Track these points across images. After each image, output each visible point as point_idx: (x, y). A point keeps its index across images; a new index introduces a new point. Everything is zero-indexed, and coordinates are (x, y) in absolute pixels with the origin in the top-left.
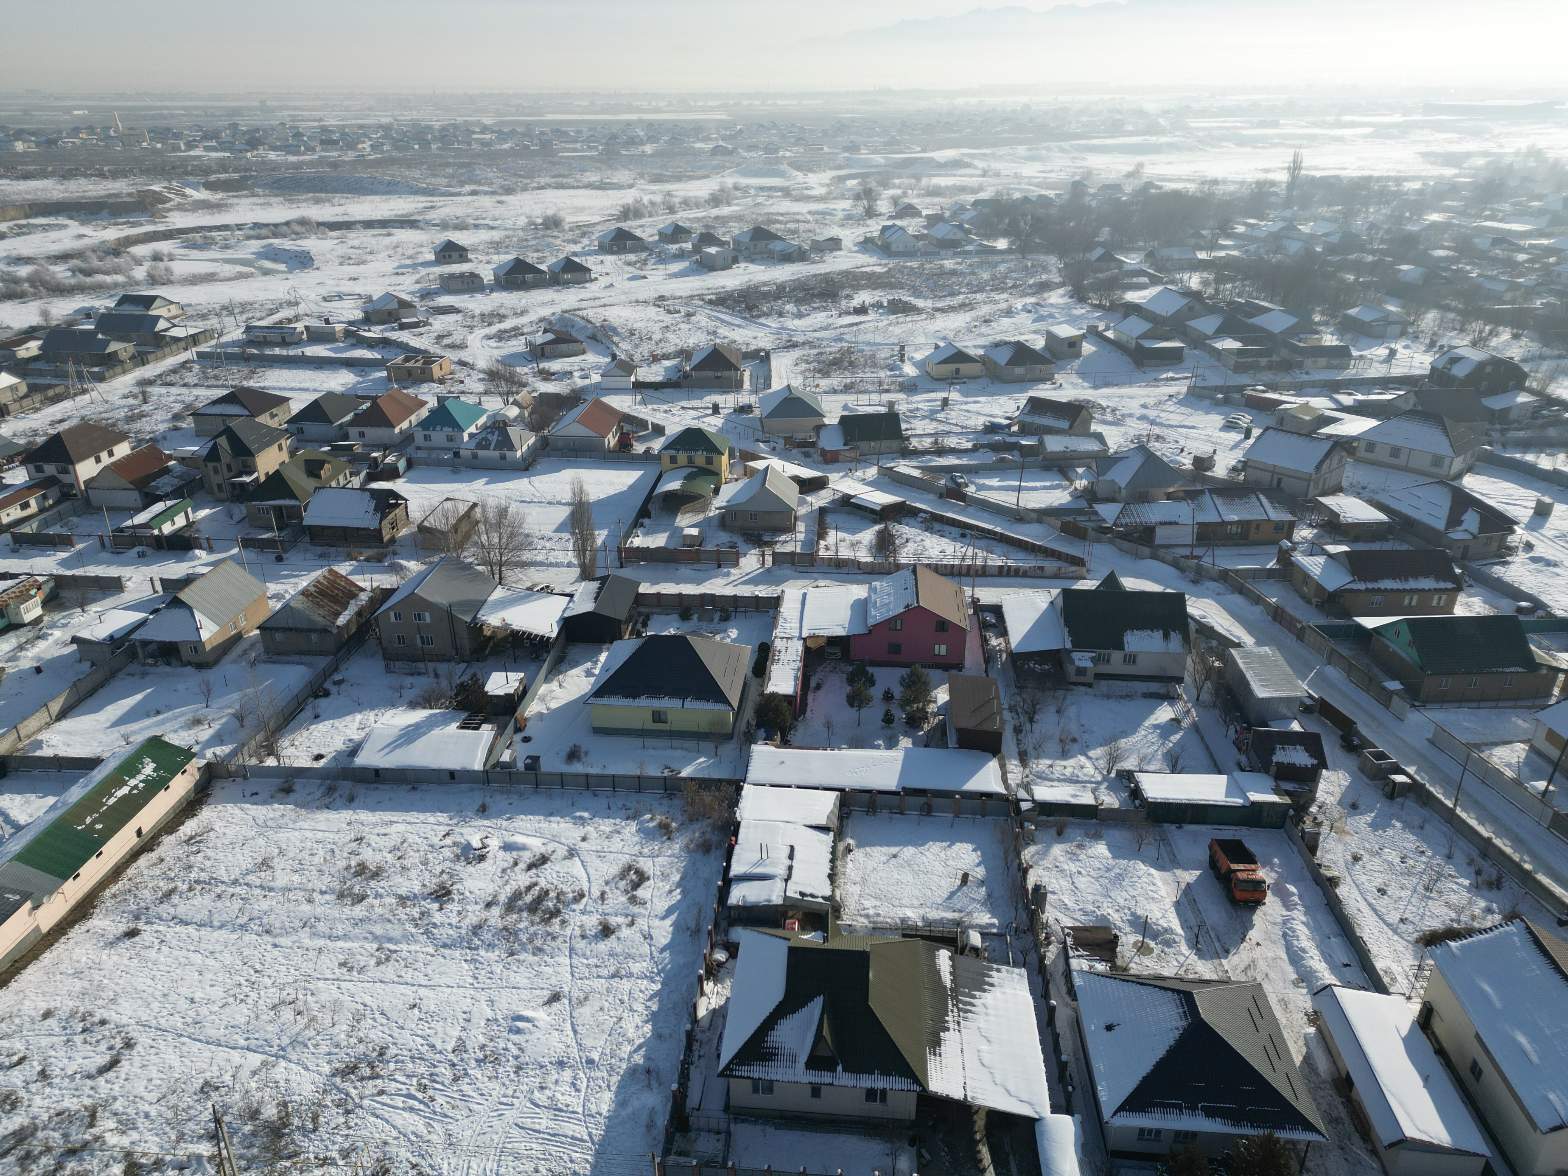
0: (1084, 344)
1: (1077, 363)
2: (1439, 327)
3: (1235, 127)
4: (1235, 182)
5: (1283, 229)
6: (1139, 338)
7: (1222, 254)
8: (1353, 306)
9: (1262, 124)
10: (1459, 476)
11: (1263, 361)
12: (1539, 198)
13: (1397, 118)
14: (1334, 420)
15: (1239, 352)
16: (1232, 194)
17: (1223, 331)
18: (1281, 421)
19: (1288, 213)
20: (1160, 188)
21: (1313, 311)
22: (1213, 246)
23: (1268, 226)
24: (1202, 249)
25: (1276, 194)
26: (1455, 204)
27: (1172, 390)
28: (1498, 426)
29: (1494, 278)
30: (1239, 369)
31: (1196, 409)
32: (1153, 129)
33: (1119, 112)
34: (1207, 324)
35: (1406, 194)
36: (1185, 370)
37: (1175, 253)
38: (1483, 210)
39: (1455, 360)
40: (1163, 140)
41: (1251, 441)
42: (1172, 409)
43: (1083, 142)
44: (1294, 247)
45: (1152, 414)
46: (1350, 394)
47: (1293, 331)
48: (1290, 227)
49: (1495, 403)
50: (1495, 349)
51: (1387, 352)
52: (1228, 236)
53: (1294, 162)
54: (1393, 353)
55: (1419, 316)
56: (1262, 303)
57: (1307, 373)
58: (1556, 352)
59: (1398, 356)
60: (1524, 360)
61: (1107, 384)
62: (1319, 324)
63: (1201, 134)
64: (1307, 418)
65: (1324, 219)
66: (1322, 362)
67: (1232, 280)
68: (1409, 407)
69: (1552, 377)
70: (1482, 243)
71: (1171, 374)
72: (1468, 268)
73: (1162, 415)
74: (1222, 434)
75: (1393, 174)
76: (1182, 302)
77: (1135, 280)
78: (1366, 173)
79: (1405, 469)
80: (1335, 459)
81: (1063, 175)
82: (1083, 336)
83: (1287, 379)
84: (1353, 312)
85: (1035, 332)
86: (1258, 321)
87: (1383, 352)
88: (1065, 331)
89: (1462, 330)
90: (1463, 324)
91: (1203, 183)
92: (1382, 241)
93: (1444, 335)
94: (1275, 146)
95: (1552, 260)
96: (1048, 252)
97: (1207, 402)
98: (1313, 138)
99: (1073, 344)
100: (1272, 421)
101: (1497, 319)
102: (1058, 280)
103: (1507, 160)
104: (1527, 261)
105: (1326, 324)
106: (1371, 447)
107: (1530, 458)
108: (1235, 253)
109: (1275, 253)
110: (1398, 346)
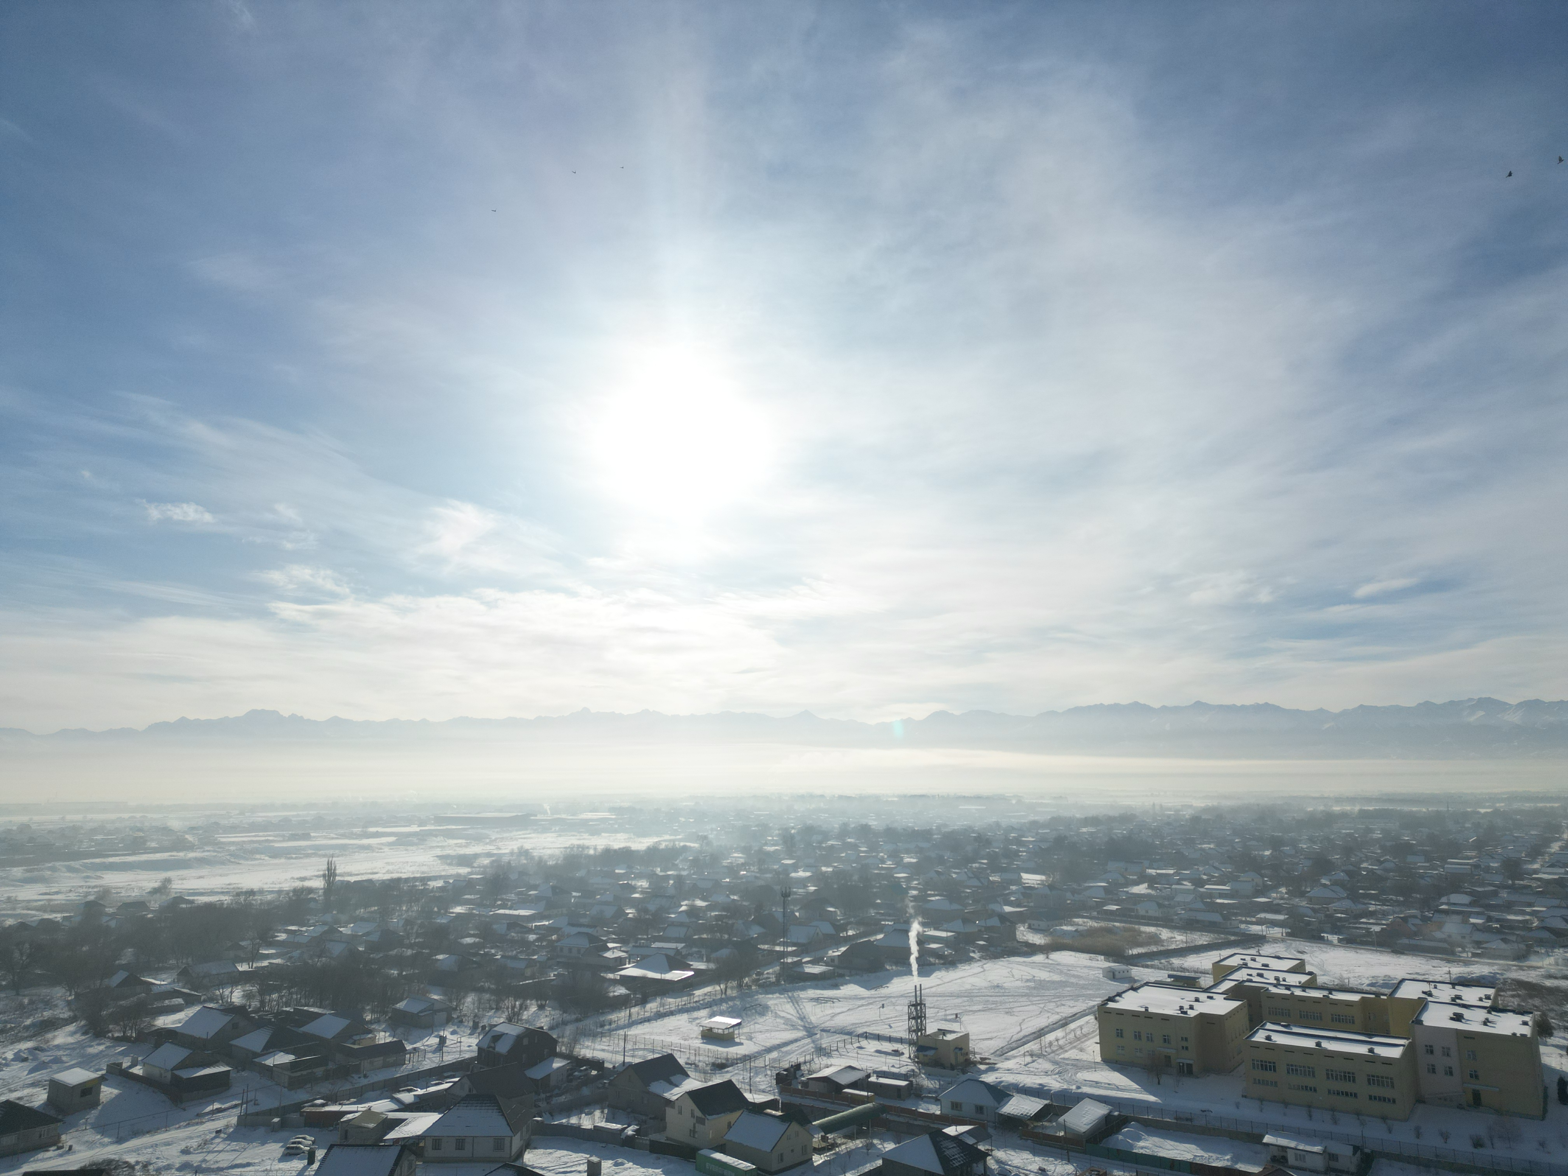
0: (103, 1088)
1: (93, 1114)
2: (478, 1008)
3: (267, 841)
4: (272, 892)
5: (325, 932)
6: (172, 1070)
7: (265, 963)
8: (401, 1000)
9: (294, 838)
10: (520, 1155)
11: (319, 1071)
12: (535, 887)
13: (415, 828)
14: (398, 1122)
15: (292, 1066)
16: (269, 903)
17: (271, 1047)
18: (346, 1135)
19: (328, 918)
20: (192, 902)
21: (363, 1010)
22: (255, 956)
23: (309, 931)
24: (242, 961)
25: (314, 900)
26: (472, 897)
27: (219, 1124)
28: (543, 1096)
29: (515, 958)
30: (295, 1084)
31: (250, 1142)
32: (179, 844)
33: (140, 830)
34: (254, 1041)
35: (432, 891)
36: (234, 1097)
37: (213, 968)
38: (496, 900)
39: (497, 1038)
40: (191, 855)
41: (315, 1166)
42: (221, 1147)
43: (97, 860)
44: (337, 949)
45: (195, 1159)
46: (410, 1091)
47: (346, 1034)
48: (332, 931)
49: (536, 1073)
50: (527, 1021)
51: (437, 1040)
52: (270, 945)
53: (329, 869)
54: (443, 1040)
55: (460, 1000)
56: (312, 1009)
57: (365, 1076)
58: (574, 1017)
59: (448, 1043)
60: (551, 1028)
61: (136, 1133)
62: (371, 1022)
63: (232, 848)
64: (372, 1125)
65: (362, 919)
66: (379, 1061)
67: (277, 989)
68: (464, 1093)
69: (575, 1041)
70: (500, 928)
71: (217, 1106)
72: (493, 951)
73: (210, 1157)
74: (282, 1165)
75: (418, 875)
76: (223, 1020)
77: (167, 1002)
78: (395, 876)
79: (472, 1160)
80: (405, 1164)
81: (72, 896)
82: (102, 1079)
83: (348, 1087)
84: (401, 1005)
85: (33, 1085)
86: (311, 1028)
87: (433, 1041)
88: (75, 1076)
89: (498, 1009)
90: (498, 1003)
91: (238, 894)
92: (418, 935)
93: (484, 1016)
94: (308, 856)
95: (554, 937)
96: (54, 982)
97: (262, 1130)
98: (344, 847)
99: (88, 1091)
100: (335, 1137)
101: (524, 994)
102: (66, 1014)
103: (506, 859)
104: (536, 940)
105: (377, 1021)
106: (437, 1143)
107: (574, 1120)
108: (278, 961)
109: (320, 956)
110: (446, 1033)
